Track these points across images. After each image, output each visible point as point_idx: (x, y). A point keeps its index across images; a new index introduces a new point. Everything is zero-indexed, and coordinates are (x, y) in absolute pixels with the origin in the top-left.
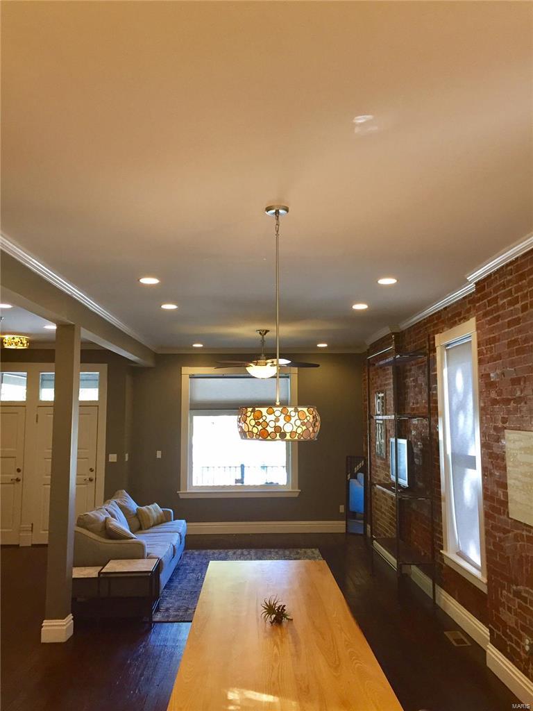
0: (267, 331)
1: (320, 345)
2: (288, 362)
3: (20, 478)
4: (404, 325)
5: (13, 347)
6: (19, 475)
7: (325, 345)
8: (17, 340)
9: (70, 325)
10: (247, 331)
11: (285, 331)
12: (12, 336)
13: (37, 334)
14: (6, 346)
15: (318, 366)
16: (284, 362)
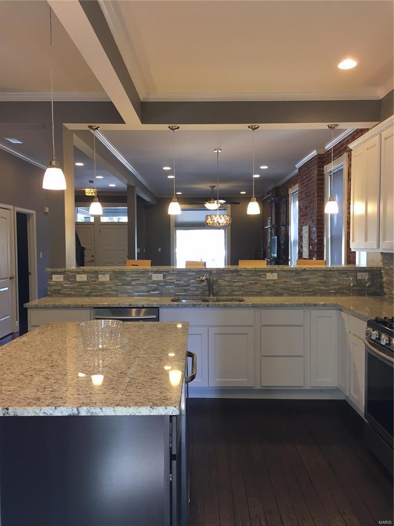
0: (215, 186)
1: (242, 193)
2: (224, 201)
3: (94, 260)
4: (280, 183)
5: (90, 195)
6: (93, 258)
7: (244, 193)
8: (92, 191)
9: (133, 186)
10: (205, 186)
11: (221, 186)
12: (89, 190)
13: (101, 188)
14: (87, 194)
15: (239, 203)
16: (222, 201)
